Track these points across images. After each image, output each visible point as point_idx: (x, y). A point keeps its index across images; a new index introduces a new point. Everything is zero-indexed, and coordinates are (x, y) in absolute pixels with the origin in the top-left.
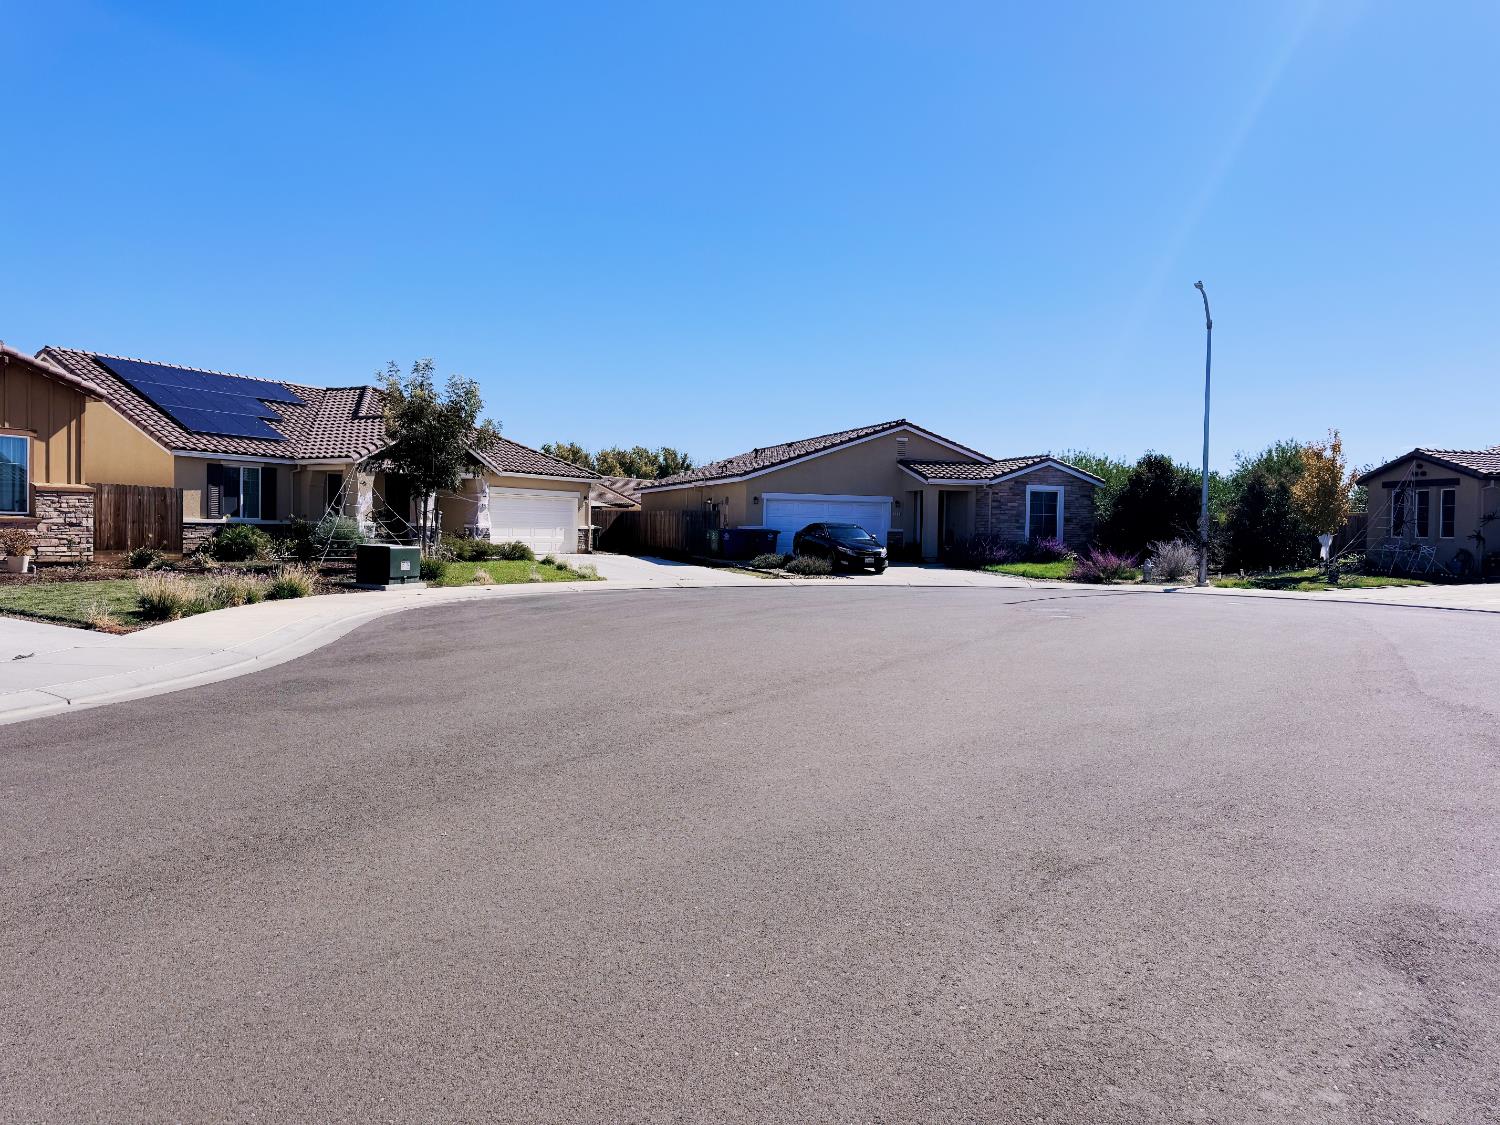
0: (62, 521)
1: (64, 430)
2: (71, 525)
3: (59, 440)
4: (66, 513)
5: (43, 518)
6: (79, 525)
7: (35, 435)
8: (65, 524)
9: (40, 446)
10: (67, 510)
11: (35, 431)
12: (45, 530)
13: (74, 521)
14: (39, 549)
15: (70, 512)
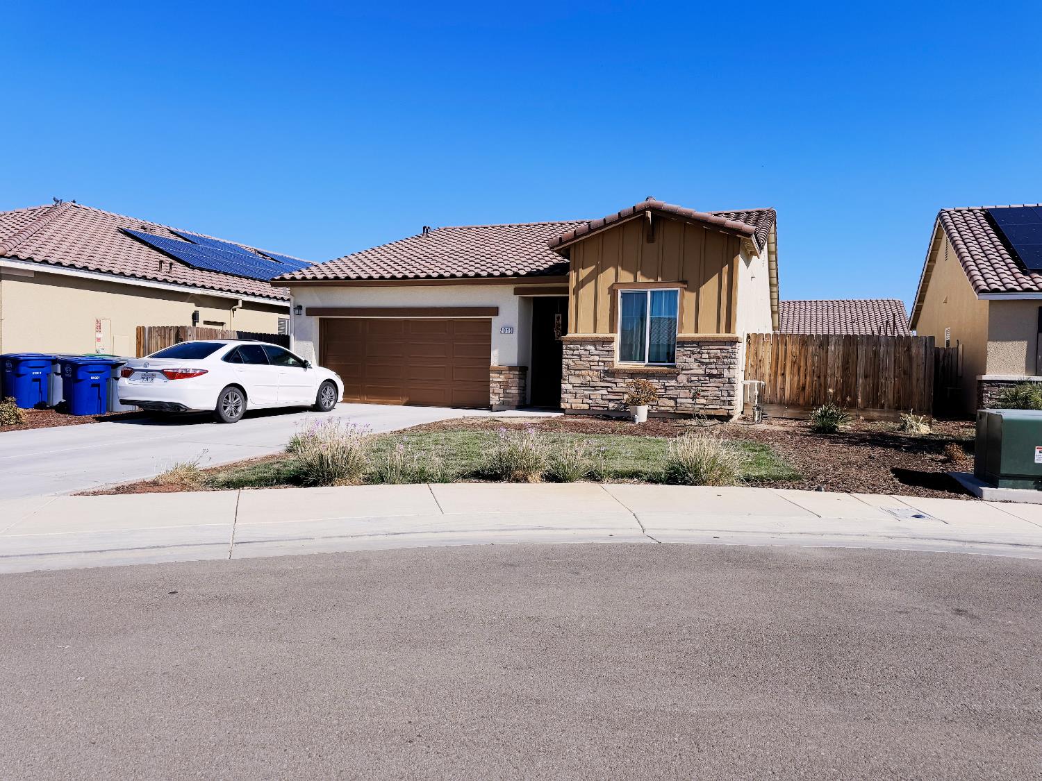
0: (702, 372)
1: (716, 278)
2: (711, 376)
3: (710, 289)
4: (707, 364)
5: (682, 369)
6: (720, 376)
7: (686, 286)
8: (705, 375)
9: (689, 296)
10: (708, 361)
11: (684, 282)
12: (685, 381)
13: (715, 372)
14: (679, 400)
15: (710, 363)
